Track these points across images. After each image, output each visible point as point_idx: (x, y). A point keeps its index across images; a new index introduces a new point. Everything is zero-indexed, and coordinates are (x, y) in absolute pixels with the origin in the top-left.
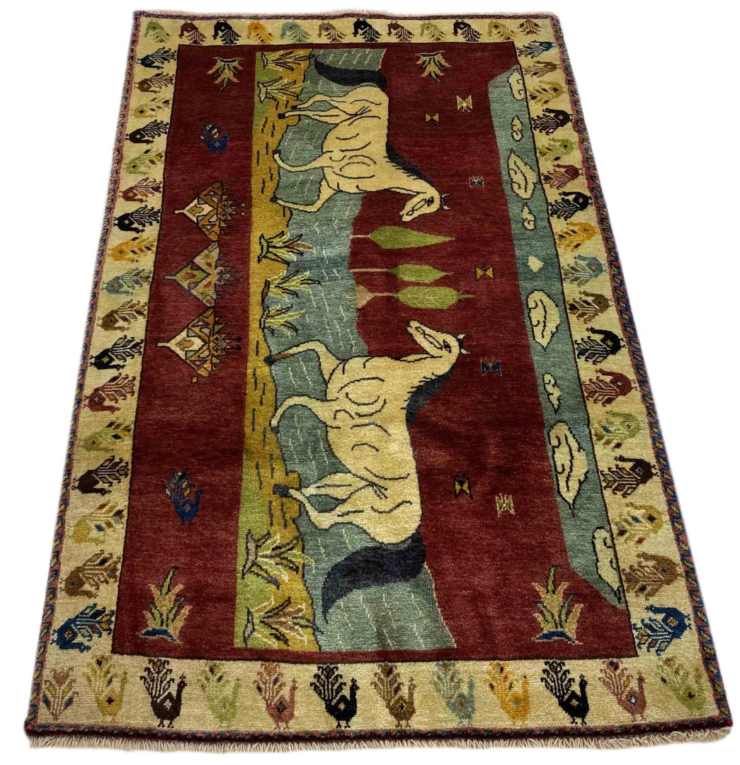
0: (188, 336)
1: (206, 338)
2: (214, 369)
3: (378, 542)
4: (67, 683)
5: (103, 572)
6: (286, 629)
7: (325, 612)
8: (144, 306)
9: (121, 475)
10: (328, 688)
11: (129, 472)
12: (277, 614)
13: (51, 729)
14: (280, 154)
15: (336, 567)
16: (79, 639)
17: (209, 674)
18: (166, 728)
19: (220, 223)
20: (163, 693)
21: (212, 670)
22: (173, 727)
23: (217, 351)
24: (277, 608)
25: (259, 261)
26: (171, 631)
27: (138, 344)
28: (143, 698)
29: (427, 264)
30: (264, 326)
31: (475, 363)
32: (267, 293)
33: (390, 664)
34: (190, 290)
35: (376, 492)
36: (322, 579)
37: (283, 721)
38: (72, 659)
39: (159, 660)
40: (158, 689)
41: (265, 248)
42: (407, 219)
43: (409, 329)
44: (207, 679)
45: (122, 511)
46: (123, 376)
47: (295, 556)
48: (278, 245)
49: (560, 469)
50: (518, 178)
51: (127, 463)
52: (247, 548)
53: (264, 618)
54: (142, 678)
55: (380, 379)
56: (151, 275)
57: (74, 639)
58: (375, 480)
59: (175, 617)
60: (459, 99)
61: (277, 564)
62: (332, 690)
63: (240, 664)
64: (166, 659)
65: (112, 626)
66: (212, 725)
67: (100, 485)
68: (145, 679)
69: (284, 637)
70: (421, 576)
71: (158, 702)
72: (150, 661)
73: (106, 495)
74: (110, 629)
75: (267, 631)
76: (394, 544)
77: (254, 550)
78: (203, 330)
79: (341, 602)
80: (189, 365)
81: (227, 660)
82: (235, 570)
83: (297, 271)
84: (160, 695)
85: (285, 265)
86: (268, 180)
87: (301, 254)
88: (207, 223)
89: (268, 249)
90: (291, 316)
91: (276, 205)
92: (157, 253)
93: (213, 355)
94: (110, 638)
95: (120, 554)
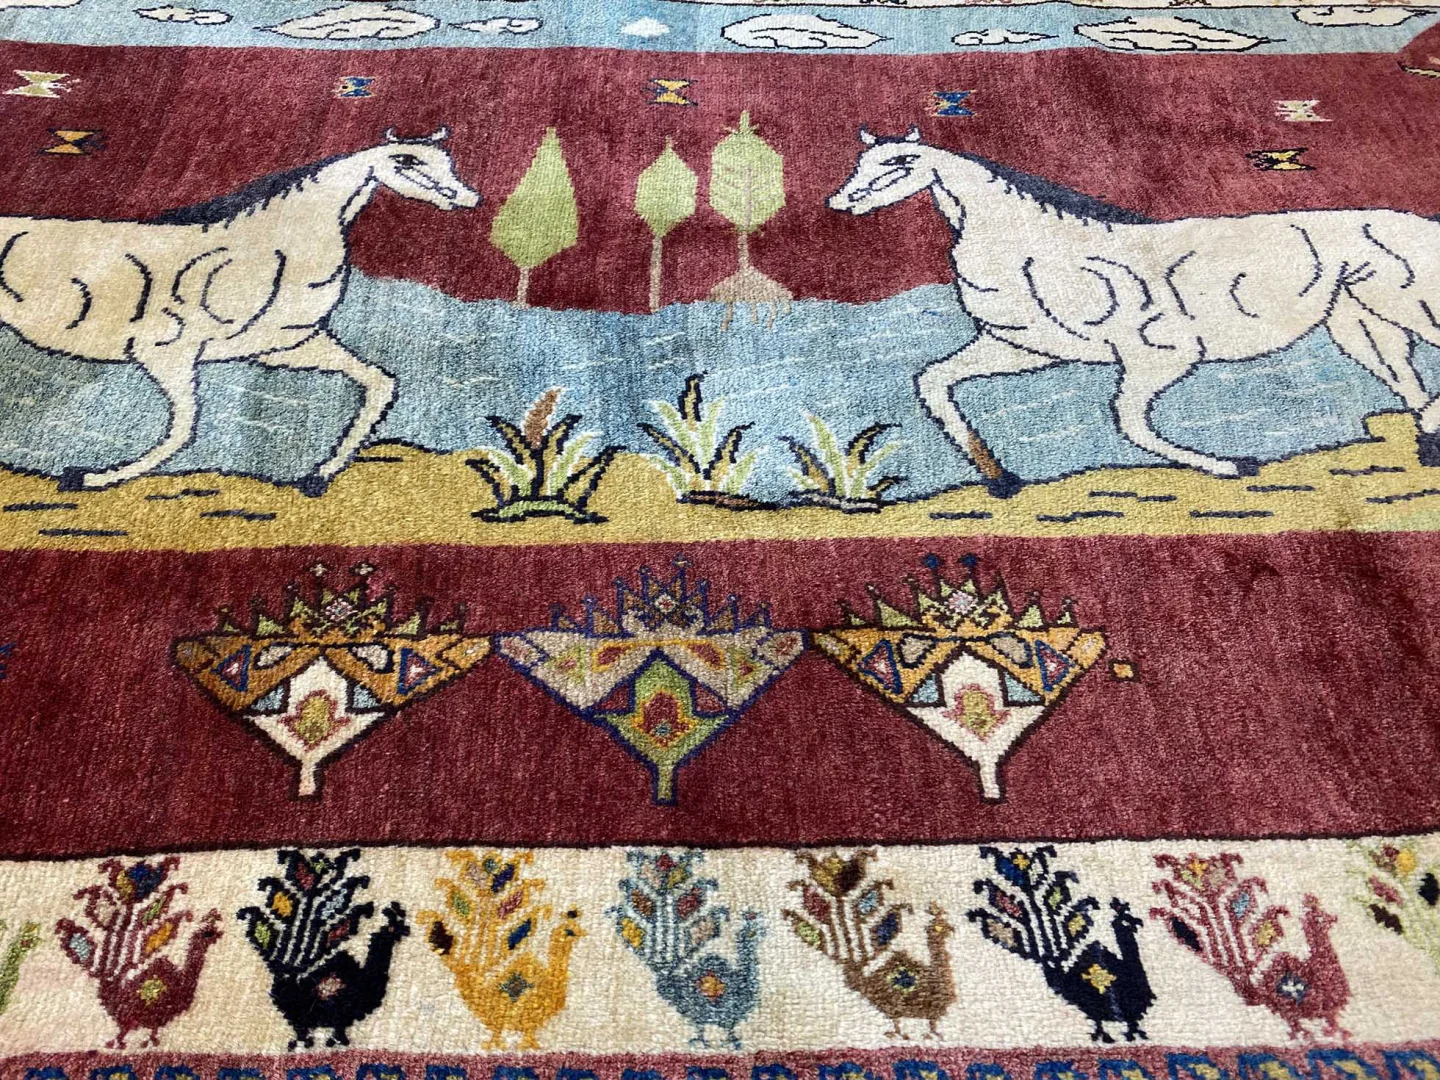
0: (941, 703)
2: (1067, 618)
8: (813, 863)
14: (87, 472)
19: (403, 636)
23: (993, 617)
25: (597, 519)
27: (1004, 864)
30: (871, 500)
31: (946, 125)
32: (737, 497)
34: (729, 711)
41: (541, 507)
42: (467, 199)
46: (1162, 901)
48: (531, 475)
55: (1029, 264)
56: (654, 851)
58: (1329, 279)
78: (911, 659)
80: (1063, 695)
83: (647, 428)
85: (618, 456)
86: (211, 504)
87: (572, 421)
88: (395, 676)
89: (546, 499)
90: (825, 441)
91: (343, 481)
92: (533, 841)
93: (1013, 627)
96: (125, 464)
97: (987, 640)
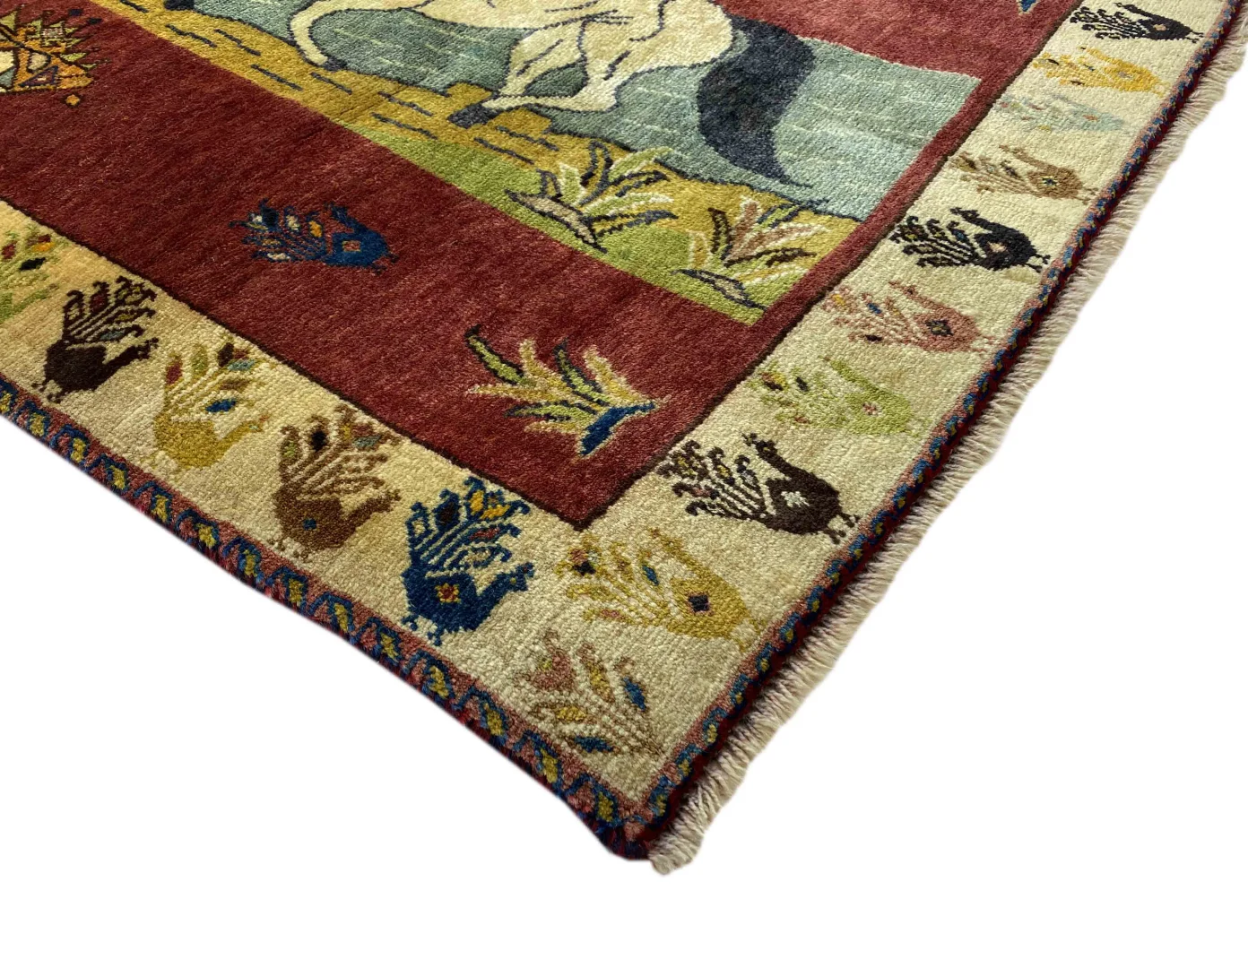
1: (7, 44)
2: (89, 66)
3: (706, 63)
4: (578, 668)
5: (345, 453)
6: (776, 240)
7: (784, 179)
9: (137, 303)
10: (947, 247)
11: (148, 285)
12: (730, 239)
13: (678, 779)
15: (704, 128)
16: (482, 579)
17: (777, 394)
18: (850, 533)
20: (761, 494)
21: (773, 386)
22: (858, 518)
23: (56, 46)
24: (717, 234)
26: (618, 402)
28: (742, 536)
35: (607, 22)
36: (711, 154)
37: (971, 339)
38: (525, 619)
39: (675, 457)
40: (741, 496)
44: (787, 404)
45: (229, 347)
47: (626, 164)
52: (542, 214)
53: (723, 258)
54: (691, 510)
57: (474, 588)
58: (584, 13)
59: (594, 383)
61: (621, 195)
62: (954, 244)
63: (794, 338)
64: (683, 443)
65: (510, 497)
66: (907, 452)
67: (113, 351)
68: (703, 507)
69: (792, 249)
70: (817, 52)
71: (773, 513)
72: (665, 472)
73: (153, 352)
74: (514, 505)
75: (760, 265)
76: (731, 49)
77: (559, 207)
79: (782, 154)
80: (26, 91)
81: (770, 350)
82: (573, 253)
84: (761, 502)
93: (57, 54)
94: (537, 514)
95: (333, 400)
97: (32, 52)
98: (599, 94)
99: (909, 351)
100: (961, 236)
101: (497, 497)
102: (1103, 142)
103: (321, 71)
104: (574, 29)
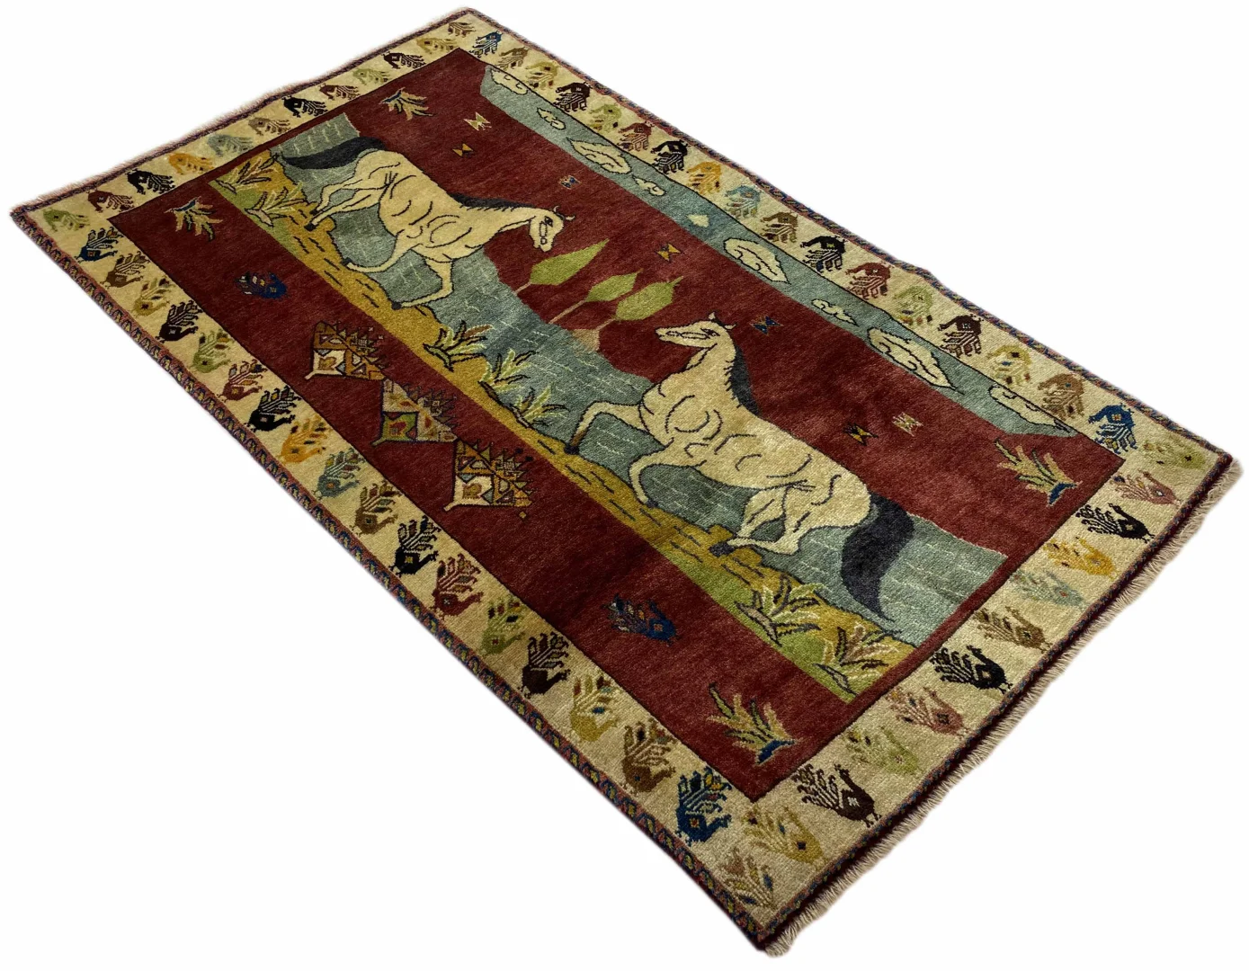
0: (466, 482)
1: (487, 471)
2: (529, 492)
3: (851, 526)
4: (746, 866)
5: (652, 744)
6: (869, 653)
7: (881, 614)
8: (385, 485)
9: (560, 648)
10: (958, 671)
11: (565, 639)
12: (846, 649)
13: (782, 921)
14: (351, 261)
15: (843, 573)
16: (709, 819)
17: (855, 745)
18: (876, 823)
19: (368, 360)
20: (838, 797)
21: (853, 740)
22: (880, 816)
23: (511, 475)
24: (840, 644)
26: (778, 737)
27: (424, 523)
28: (826, 817)
29: (610, 276)
30: (529, 423)
31: (749, 330)
32: (495, 393)
33: (979, 611)
34: (415, 439)
35: (800, 489)
36: (844, 591)
37: (958, 728)
38: (726, 841)
39: (801, 771)
40: (829, 796)
41: (442, 355)
42: (547, 247)
43: (662, 338)
44: (858, 750)
45: (601, 679)
46: (446, 562)
47: (799, 592)
48: (452, 345)
49: (912, 367)
50: (600, 159)
51: (552, 633)
52: (752, 618)
53: (840, 661)
54: (804, 800)
55: (690, 397)
56: (356, 452)
57: (705, 823)
58: (787, 480)
59: (767, 725)
60: (470, 122)
61: (793, 611)
62: (963, 669)
63: (868, 713)
64: (805, 765)
65: (724, 780)
66: (912, 785)
67: (551, 673)
68: (810, 799)
69: (876, 661)
70: (916, 525)
71: (842, 807)
72: (795, 779)
73: (569, 677)
74: (725, 785)
75: (857, 668)
76: (866, 518)
77: (760, 615)
79: (883, 597)
80: (500, 506)
81: (855, 720)
82: (765, 644)
83: (500, 355)
84: (837, 801)
85: (481, 357)
86: (368, 292)
87: (484, 338)
88: (355, 368)
89: (446, 354)
90: (542, 399)
91: (405, 310)
92: (336, 428)
93: (513, 482)
94: (735, 791)
95: (647, 715)
96: (362, 266)
97: (500, 479)
98: (789, 543)
99: (925, 730)
100: (968, 664)
101: (716, 779)
102: (1064, 614)
103: (645, 507)
104: (781, 492)
